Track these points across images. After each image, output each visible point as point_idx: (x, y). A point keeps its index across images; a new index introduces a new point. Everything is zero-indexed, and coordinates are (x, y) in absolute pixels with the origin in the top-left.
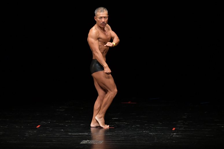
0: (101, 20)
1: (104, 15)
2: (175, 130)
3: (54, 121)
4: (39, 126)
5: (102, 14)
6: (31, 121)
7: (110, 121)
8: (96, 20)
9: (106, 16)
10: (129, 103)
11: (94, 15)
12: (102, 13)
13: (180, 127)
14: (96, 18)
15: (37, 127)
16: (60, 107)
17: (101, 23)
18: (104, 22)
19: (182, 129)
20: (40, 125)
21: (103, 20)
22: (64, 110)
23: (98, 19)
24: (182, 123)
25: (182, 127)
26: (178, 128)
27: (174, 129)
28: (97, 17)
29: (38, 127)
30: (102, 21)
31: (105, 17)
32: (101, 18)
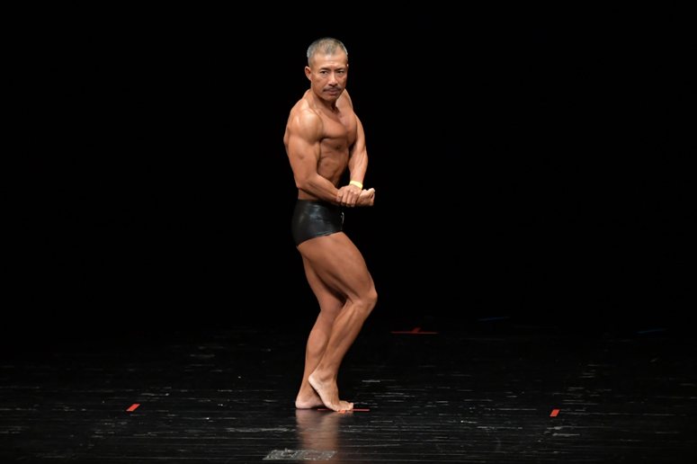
0: (325, 80)
1: (337, 65)
2: (559, 414)
3: (183, 391)
4: (135, 406)
5: (329, 61)
6: (111, 391)
7: (356, 388)
8: (309, 77)
9: (343, 66)
10: (415, 331)
11: (305, 62)
12: (328, 58)
13: (574, 408)
14: (310, 72)
15: (128, 410)
16: (201, 348)
17: (327, 87)
18: (334, 86)
19: (581, 412)
20: (137, 403)
21: (332, 79)
22: (213, 356)
23: (318, 76)
24: (580, 396)
25: (581, 407)
26: (569, 410)
27: (555, 413)
28: (312, 68)
29: (131, 409)
30: (330, 83)
31: (338, 71)
32: (326, 71)
